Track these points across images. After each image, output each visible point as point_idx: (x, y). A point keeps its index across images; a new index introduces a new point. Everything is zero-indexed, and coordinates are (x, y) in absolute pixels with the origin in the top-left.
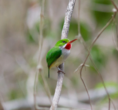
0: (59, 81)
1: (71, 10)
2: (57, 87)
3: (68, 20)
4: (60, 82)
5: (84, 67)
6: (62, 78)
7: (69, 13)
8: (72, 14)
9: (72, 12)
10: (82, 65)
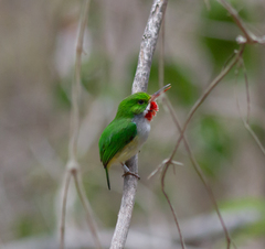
0: (126, 196)
1: (153, 36)
2: (122, 209)
3: (146, 58)
4: (129, 199)
5: (171, 167)
6: (133, 189)
7: (148, 43)
8: (155, 45)
9: (156, 39)
10: (166, 161)
